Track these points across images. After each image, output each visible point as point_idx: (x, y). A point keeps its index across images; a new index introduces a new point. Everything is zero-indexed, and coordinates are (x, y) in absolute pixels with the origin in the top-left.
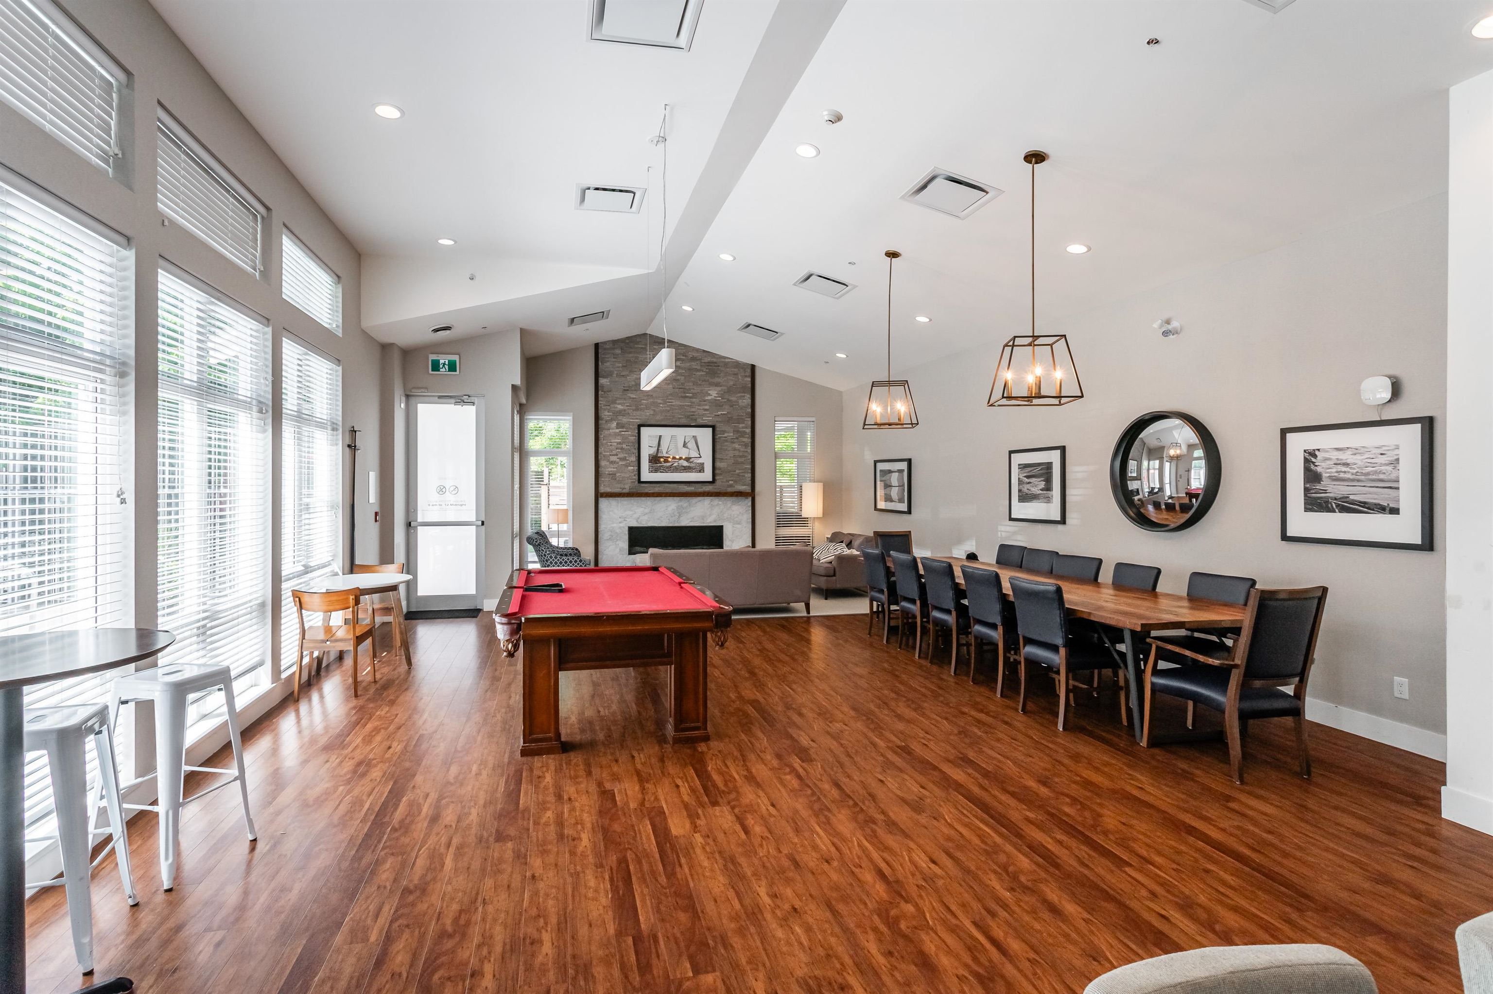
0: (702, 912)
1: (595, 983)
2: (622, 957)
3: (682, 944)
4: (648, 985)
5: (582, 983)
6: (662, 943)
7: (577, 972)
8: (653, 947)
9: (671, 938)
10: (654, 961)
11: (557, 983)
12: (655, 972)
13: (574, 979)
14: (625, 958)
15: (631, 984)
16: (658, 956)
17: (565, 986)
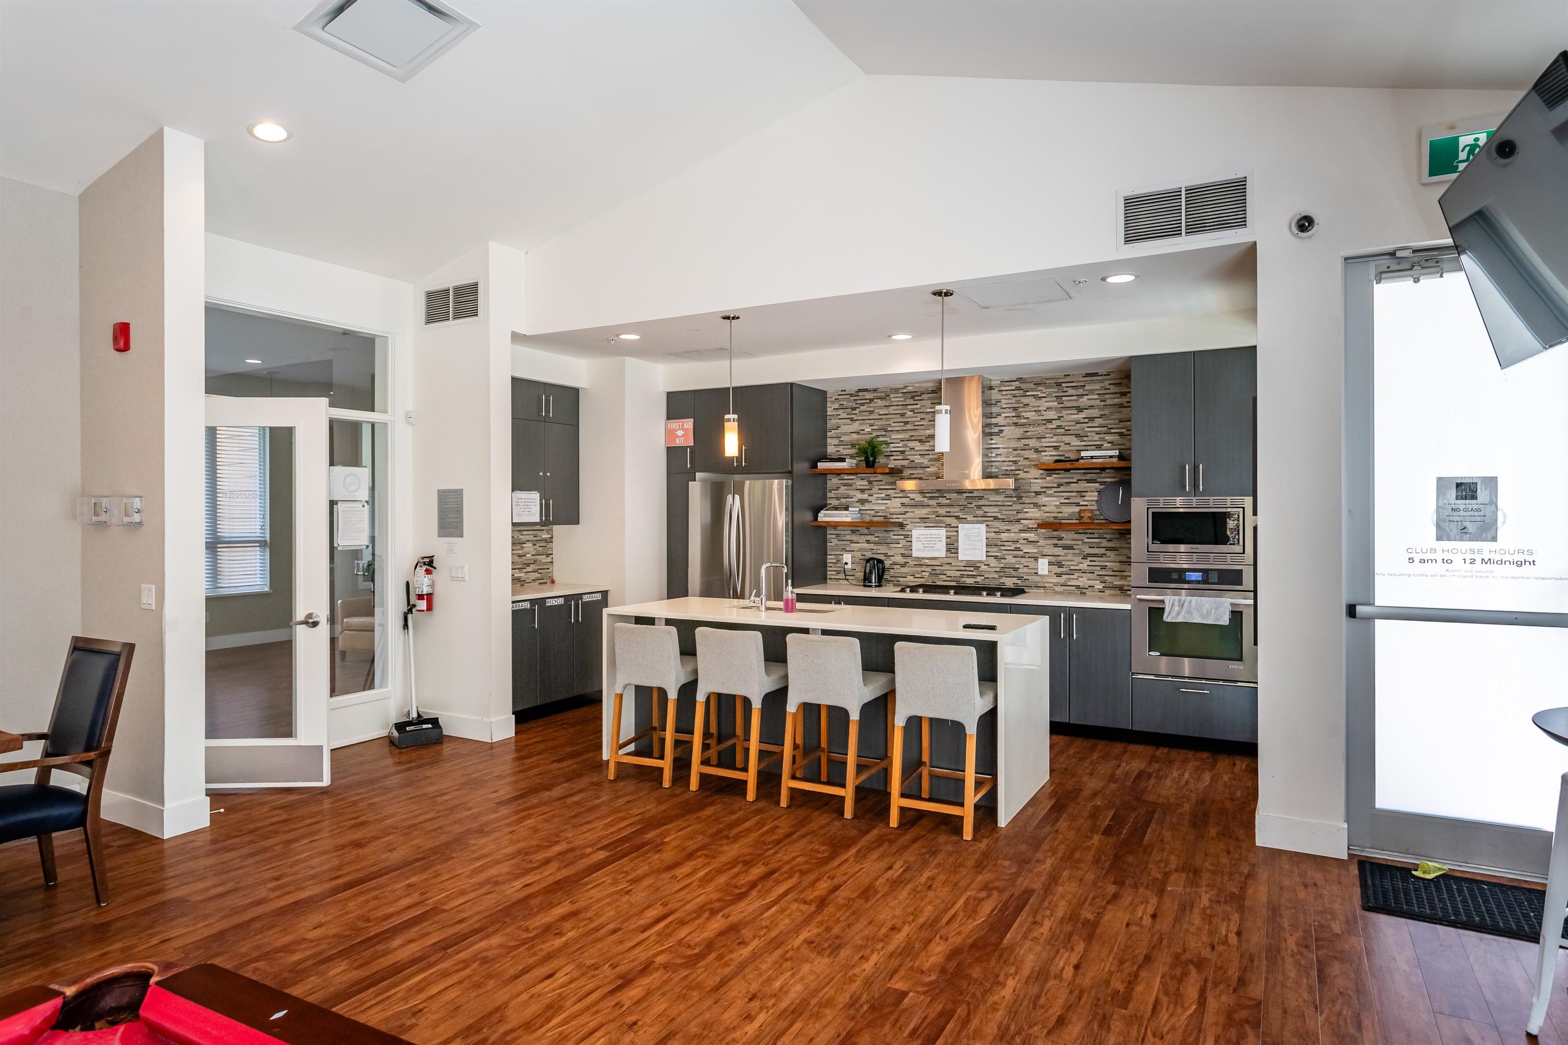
0: (839, 1036)
1: (1001, 1023)
2: (959, 1032)
3: (893, 1017)
4: (954, 1003)
5: (1013, 1027)
6: (911, 1026)
7: (1013, 1038)
8: (922, 1028)
9: (898, 1025)
10: (932, 1015)
11: (1037, 1037)
12: (940, 1007)
13: (1018, 1033)
14: (958, 1028)
15: (969, 1009)
16: (926, 1017)
17: (1031, 1031)
